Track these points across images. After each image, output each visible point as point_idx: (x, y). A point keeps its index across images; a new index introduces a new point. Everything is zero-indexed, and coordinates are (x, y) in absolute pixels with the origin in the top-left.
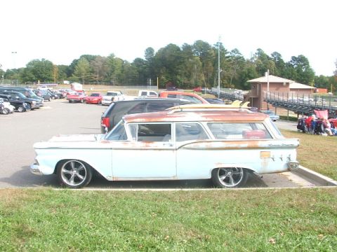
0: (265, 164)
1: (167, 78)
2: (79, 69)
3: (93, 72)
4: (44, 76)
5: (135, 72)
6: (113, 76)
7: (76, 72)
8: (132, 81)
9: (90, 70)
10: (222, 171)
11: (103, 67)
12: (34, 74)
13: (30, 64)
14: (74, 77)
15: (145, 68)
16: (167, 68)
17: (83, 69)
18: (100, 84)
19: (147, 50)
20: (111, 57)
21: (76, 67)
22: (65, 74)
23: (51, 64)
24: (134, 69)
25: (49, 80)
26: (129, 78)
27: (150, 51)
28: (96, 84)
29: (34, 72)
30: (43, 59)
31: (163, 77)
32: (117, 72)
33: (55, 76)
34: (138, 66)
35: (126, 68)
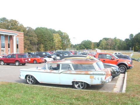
0: (92, 81)
1: (139, 47)
2: (102, 44)
3: (107, 45)
4: (88, 47)
5: (125, 44)
6: (116, 46)
7: (100, 45)
8: (124, 49)
9: (107, 44)
10: (77, 83)
11: (112, 43)
12: (84, 46)
13: (83, 42)
14: (100, 47)
15: (129, 43)
16: (139, 42)
17: (104, 44)
18: (111, 50)
19: (130, 35)
20: (115, 38)
21: (101, 43)
22: (96, 46)
23: (91, 42)
24: (124, 43)
25: (90, 48)
26: (122, 47)
27: (131, 35)
28: (109, 50)
29: (84, 45)
30: (88, 40)
31: (137, 47)
32: (118, 45)
33: (92, 46)
34: (127, 42)
35: (121, 43)
